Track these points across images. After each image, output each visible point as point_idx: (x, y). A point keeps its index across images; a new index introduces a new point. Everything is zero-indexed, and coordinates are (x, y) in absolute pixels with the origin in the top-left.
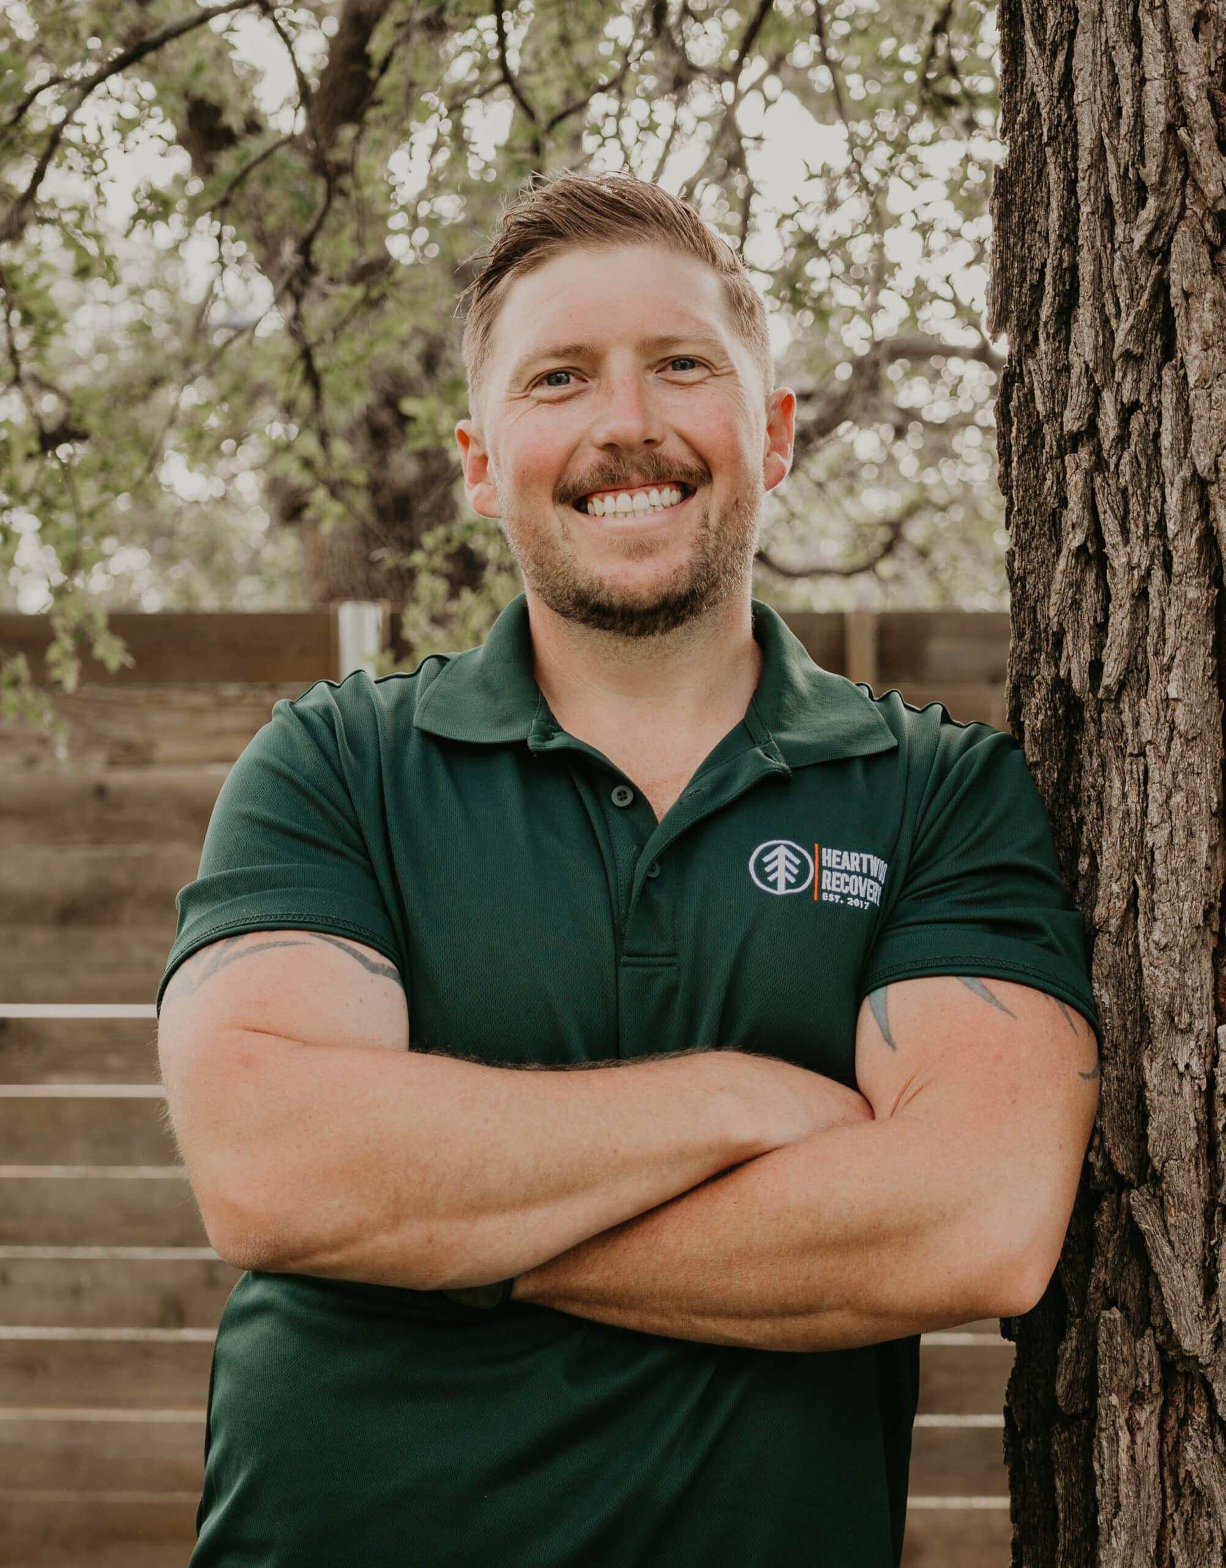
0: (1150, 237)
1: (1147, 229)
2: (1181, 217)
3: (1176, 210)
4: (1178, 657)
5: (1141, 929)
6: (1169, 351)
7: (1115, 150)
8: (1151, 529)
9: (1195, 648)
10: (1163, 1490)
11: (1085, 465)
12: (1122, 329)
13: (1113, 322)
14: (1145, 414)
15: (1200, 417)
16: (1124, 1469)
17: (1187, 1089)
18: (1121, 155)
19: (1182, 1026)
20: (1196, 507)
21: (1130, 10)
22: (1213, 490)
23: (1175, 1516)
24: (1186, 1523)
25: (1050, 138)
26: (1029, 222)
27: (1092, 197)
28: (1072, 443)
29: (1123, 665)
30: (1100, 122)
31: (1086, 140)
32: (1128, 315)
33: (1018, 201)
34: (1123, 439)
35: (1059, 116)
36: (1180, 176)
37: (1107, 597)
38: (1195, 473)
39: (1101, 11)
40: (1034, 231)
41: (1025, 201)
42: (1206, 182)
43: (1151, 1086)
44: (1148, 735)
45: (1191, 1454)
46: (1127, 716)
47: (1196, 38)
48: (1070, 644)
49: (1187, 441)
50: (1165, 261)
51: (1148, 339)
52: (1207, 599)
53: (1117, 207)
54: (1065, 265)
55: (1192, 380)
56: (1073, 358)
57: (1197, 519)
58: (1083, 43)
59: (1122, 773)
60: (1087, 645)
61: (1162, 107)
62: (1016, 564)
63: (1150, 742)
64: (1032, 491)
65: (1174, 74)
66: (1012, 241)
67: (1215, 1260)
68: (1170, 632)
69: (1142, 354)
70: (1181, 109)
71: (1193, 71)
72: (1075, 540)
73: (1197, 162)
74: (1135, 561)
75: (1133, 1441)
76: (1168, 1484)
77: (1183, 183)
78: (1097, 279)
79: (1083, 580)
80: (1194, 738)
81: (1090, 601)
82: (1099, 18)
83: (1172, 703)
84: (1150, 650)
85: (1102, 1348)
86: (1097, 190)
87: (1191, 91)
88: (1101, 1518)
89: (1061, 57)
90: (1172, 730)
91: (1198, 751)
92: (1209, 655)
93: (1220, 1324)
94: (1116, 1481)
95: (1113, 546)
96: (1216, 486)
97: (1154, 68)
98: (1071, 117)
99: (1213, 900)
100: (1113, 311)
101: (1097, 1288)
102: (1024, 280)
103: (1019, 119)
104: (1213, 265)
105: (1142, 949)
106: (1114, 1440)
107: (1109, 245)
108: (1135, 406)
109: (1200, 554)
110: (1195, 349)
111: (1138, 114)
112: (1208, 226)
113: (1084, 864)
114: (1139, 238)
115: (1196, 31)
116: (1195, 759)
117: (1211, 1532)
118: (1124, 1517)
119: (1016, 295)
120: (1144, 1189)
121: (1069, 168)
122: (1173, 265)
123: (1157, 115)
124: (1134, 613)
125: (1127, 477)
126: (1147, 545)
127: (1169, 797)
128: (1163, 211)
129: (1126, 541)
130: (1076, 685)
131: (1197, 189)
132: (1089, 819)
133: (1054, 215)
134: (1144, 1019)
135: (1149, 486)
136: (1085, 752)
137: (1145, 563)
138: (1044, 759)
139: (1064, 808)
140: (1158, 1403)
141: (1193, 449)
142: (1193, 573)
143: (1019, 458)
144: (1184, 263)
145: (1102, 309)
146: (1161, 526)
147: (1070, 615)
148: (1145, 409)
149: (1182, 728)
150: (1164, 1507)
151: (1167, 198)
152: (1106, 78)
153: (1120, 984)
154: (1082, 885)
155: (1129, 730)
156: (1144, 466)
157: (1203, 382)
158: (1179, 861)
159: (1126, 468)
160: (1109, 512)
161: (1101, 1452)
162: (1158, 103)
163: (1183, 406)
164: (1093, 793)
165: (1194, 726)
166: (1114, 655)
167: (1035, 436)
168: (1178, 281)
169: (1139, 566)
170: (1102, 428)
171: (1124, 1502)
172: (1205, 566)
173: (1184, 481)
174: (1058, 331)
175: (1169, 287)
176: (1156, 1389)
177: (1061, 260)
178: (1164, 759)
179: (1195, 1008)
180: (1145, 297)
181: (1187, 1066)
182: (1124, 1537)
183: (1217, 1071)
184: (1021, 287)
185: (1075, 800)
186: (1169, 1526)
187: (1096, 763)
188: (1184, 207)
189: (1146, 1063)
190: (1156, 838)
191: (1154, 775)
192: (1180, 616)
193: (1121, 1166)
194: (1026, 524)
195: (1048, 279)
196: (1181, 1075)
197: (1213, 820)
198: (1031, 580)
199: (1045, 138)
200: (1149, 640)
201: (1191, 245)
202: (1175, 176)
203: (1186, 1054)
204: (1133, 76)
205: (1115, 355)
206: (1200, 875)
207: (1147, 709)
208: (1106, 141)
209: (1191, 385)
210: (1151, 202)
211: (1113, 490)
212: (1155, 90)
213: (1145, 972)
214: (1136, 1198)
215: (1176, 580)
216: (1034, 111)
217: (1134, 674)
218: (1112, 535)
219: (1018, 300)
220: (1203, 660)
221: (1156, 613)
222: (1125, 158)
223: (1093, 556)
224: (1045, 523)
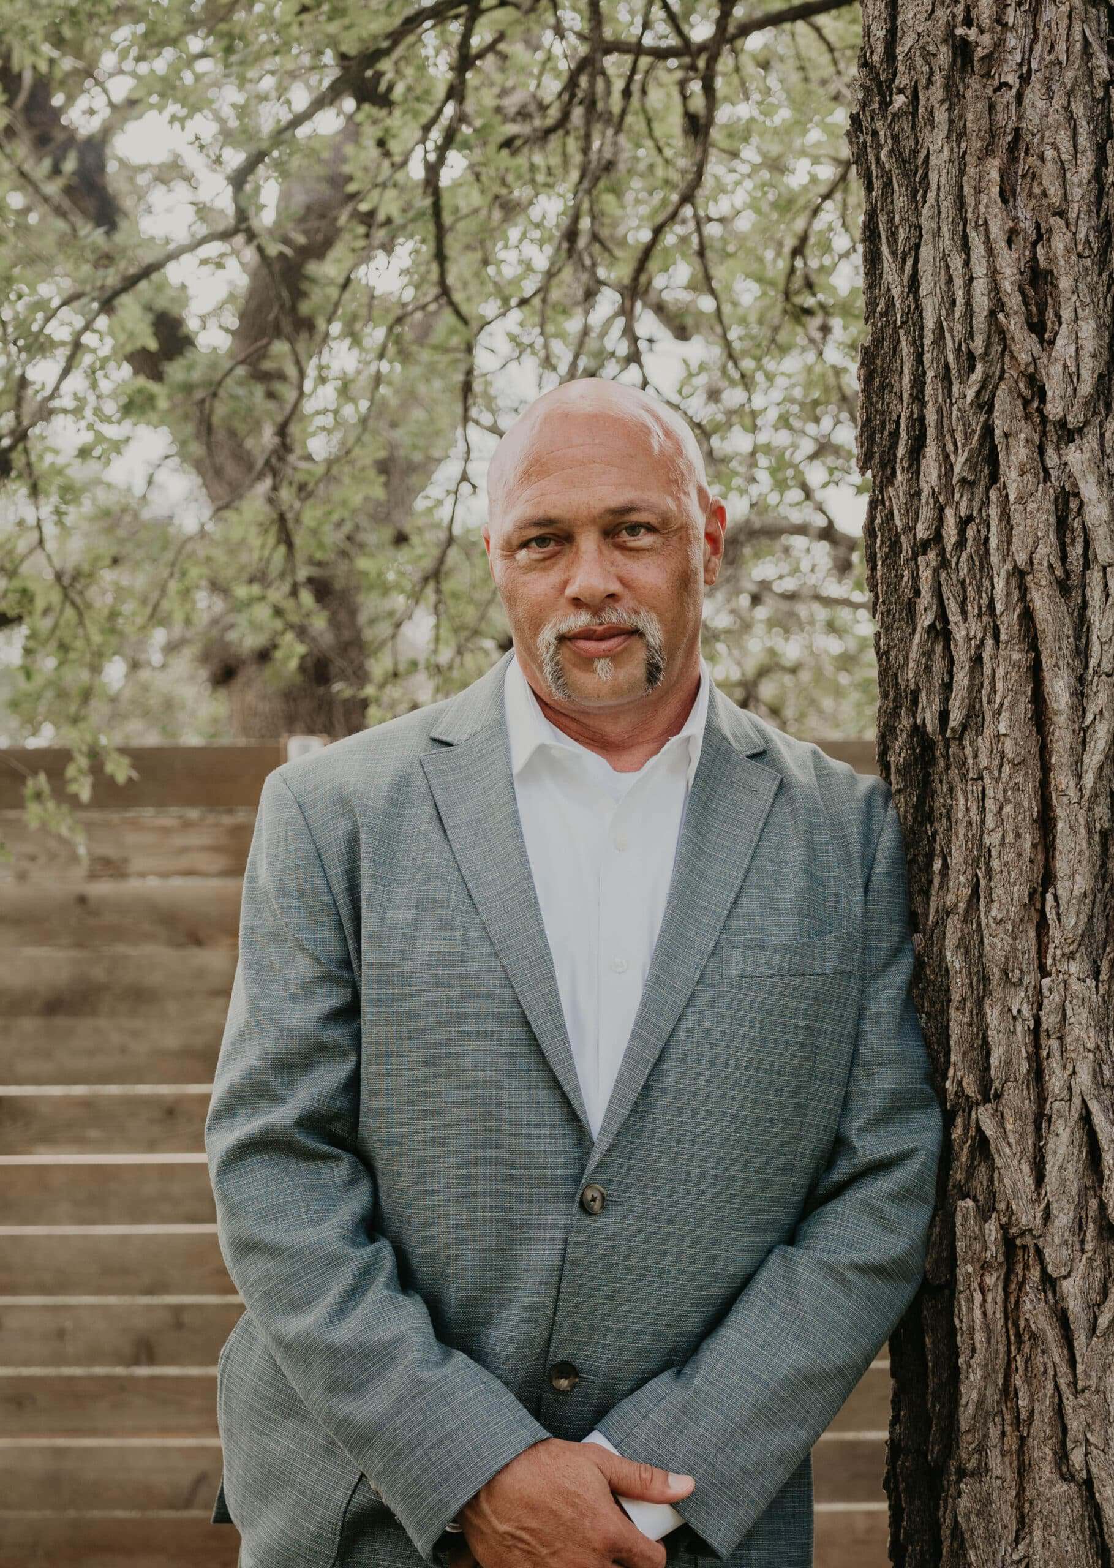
0: (978, 394)
1: (976, 387)
2: (1001, 378)
3: (998, 374)
4: (1006, 704)
5: (982, 909)
6: (994, 478)
7: (951, 330)
8: (985, 609)
9: (1018, 697)
10: (1008, 1337)
11: (933, 564)
12: (959, 463)
13: (952, 457)
14: (978, 525)
15: (1018, 525)
16: (978, 1322)
17: (1019, 1029)
18: (956, 334)
19: (1015, 980)
20: (1017, 592)
21: (961, 228)
22: (1029, 578)
23: (1019, 1357)
24: (1026, 1363)
25: (903, 323)
26: (888, 385)
27: (935, 365)
28: (924, 547)
29: (964, 712)
30: (940, 310)
31: (930, 323)
32: (963, 451)
33: (879, 370)
34: (961, 544)
35: (910, 306)
36: (1000, 349)
37: (952, 662)
38: (1015, 566)
39: (939, 228)
40: (892, 392)
41: (883, 370)
42: (1019, 352)
43: (992, 1026)
44: (984, 763)
45: (1028, 1306)
46: (968, 751)
47: (1010, 248)
48: (924, 699)
49: (1009, 543)
50: (990, 411)
51: (979, 469)
52: (1027, 660)
53: (954, 372)
54: (916, 416)
55: (1012, 497)
56: (923, 484)
57: (1018, 601)
58: (926, 252)
59: (965, 793)
60: (938, 699)
61: (986, 298)
62: (882, 642)
63: (986, 768)
64: (893, 587)
65: (994, 274)
66: (875, 400)
67: (1043, 1157)
68: (999, 685)
69: (974, 480)
70: (1000, 299)
71: (1008, 271)
72: (926, 620)
73: (1012, 338)
74: (972, 633)
75: (984, 1301)
76: (1011, 1332)
77: (1003, 353)
78: (940, 425)
79: (933, 650)
80: (1019, 764)
81: (939, 665)
82: (938, 234)
83: (1003, 738)
84: (985, 700)
85: (959, 1230)
86: (938, 360)
87: (1007, 286)
88: (961, 1360)
89: (909, 263)
90: (1002, 759)
91: (1023, 773)
92: (1030, 702)
93: (1048, 1204)
94: (972, 1330)
95: (956, 623)
96: (1031, 575)
97: (979, 269)
98: (917, 307)
99: (1036, 885)
100: (953, 449)
101: (954, 1186)
102: (884, 428)
103: (879, 309)
104: (1027, 414)
105: (983, 924)
106: (970, 1300)
107: (949, 400)
108: (970, 519)
109: (1021, 626)
110: (1014, 474)
111: (968, 304)
112: (1022, 385)
113: (937, 865)
114: (971, 394)
115: (1009, 242)
116: (1020, 779)
117: (1045, 1365)
118: (979, 1358)
119: (878, 440)
120: (988, 1106)
121: (917, 345)
122: (996, 414)
123: (982, 304)
124: (972, 672)
125: (966, 572)
126: (982, 621)
127: (1001, 809)
128: (988, 375)
129: (965, 620)
130: (929, 728)
131: (1013, 357)
132: (941, 831)
133: (907, 379)
134: (985, 979)
135: (982, 578)
136: (937, 781)
137: (980, 635)
138: (906, 787)
139: (922, 824)
140: (1003, 1270)
141: (1013, 549)
142: (1016, 640)
143: (883, 562)
144: (1004, 412)
145: (944, 447)
146: (991, 606)
147: (924, 677)
148: (978, 520)
149: (1010, 756)
150: (1009, 1352)
151: (991, 365)
152: (943, 277)
153: (967, 952)
154: (936, 881)
155: (970, 761)
156: (978, 563)
157: (1020, 499)
158: (1009, 856)
159: (964, 565)
160: (953, 598)
161: (960, 1310)
162: (983, 295)
163: (1007, 517)
164: (944, 811)
165: (1018, 754)
166: (957, 704)
167: (895, 545)
168: (1000, 425)
169: (975, 637)
170: (946, 536)
171: (978, 1346)
172: (1025, 636)
173: (1008, 572)
174: (910, 466)
175: (993, 430)
176: (1000, 1259)
177: (912, 413)
178: (997, 780)
179: (1024, 966)
180: (976, 437)
181: (1019, 1011)
182: (979, 1373)
183: (1042, 1013)
184: (883, 434)
185: (929, 818)
186: (1014, 1365)
187: (945, 789)
188: (1003, 371)
189: (988, 1010)
190: (992, 839)
191: (990, 792)
192: (1007, 673)
193: (971, 1090)
194: (889, 611)
195: (903, 426)
196: (1014, 1018)
197: (1035, 825)
198: (893, 653)
199: (899, 323)
200: (983, 692)
201: (1008, 399)
202: (997, 349)
203: (1019, 1002)
204: (964, 276)
205: (954, 481)
206: (1025, 866)
207: (983, 744)
208: (945, 324)
209: (1011, 501)
210: (979, 368)
211: (955, 582)
212: (980, 286)
213: (986, 941)
214: (983, 1113)
215: (1002, 646)
216: (890, 303)
217: (974, 718)
218: (954, 615)
219: (880, 444)
220: (1024, 706)
221: (989, 672)
222: (959, 337)
223: (941, 632)
224: (902, 610)
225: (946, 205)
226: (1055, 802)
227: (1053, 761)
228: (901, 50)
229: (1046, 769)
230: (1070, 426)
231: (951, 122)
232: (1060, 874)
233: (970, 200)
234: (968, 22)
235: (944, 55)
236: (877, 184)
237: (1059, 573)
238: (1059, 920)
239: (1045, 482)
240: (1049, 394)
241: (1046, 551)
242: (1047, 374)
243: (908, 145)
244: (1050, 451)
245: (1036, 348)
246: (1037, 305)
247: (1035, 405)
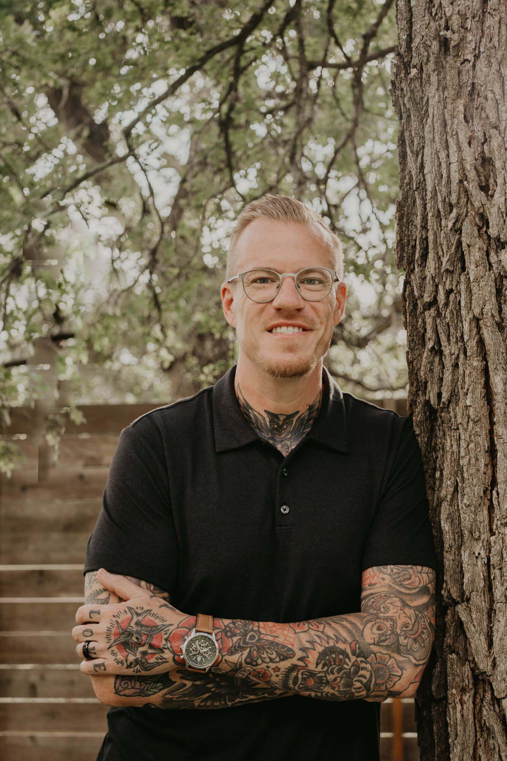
0: (454, 224)
1: (453, 221)
2: (466, 216)
3: (464, 214)
4: (470, 389)
5: (460, 499)
6: (463, 268)
7: (441, 191)
8: (459, 339)
9: (477, 385)
10: (476, 729)
11: (433, 315)
12: (445, 260)
13: (442, 258)
14: (455, 294)
15: (475, 293)
16: (459, 720)
17: (479, 563)
18: (442, 193)
19: (476, 537)
20: (475, 330)
21: (445, 137)
22: (481, 322)
23: (481, 740)
24: (485, 742)
25: (417, 188)
26: (411, 221)
27: (432, 210)
28: (428, 306)
29: (449, 393)
30: (434, 180)
31: (429, 188)
32: (447, 255)
33: (406, 213)
34: (447, 304)
35: (420, 179)
36: (465, 200)
37: (443, 367)
38: (474, 316)
39: (434, 138)
40: (412, 225)
41: (408, 213)
42: (475, 202)
43: (465, 562)
44: (459, 421)
45: (485, 713)
46: (452, 414)
47: (470, 146)
48: (430, 386)
49: (471, 303)
50: (460, 234)
51: (455, 264)
52: (481, 366)
53: (442, 213)
54: (424, 237)
55: (472, 279)
56: (427, 273)
57: (476, 334)
58: (427, 151)
59: (450, 437)
60: (436, 387)
61: (457, 173)
62: (409, 356)
63: (460, 423)
64: (415, 327)
65: (461, 161)
66: (404, 229)
67: (492, 632)
68: (467, 379)
69: (453, 270)
70: (465, 174)
71: (468, 159)
72: (430, 344)
73: (471, 194)
74: (453, 352)
75: (462, 708)
76: (477, 726)
77: (467, 203)
78: (435, 241)
79: (434, 361)
80: (477, 421)
81: (437, 368)
82: (433, 140)
83: (468, 407)
84: (460, 387)
85: (449, 670)
86: (434, 207)
87: (468, 167)
88: (450, 741)
89: (420, 156)
90: (469, 418)
91: (479, 426)
92: (483, 388)
93: (495, 658)
94: (456, 724)
95: (445, 346)
96: (482, 321)
97: (454, 158)
98: (424, 180)
99: (487, 486)
100: (442, 254)
101: (447, 646)
102: (409, 244)
103: (405, 181)
104: (479, 234)
105: (460, 507)
106: (455, 708)
107: (440, 228)
108: (451, 291)
109: (478, 347)
110: (472, 267)
111: (449, 177)
112: (477, 219)
113: (438, 474)
114: (450, 224)
115: (470, 143)
116: (478, 430)
117: (494, 745)
118: (459, 740)
119: (406, 250)
120: (463, 604)
121: (423, 199)
122: (463, 235)
123: (455, 177)
124: (453, 372)
125: (449, 319)
126: (457, 345)
127: (468, 445)
128: (459, 214)
129: (449, 344)
130: (432, 402)
131: (472, 205)
132: (439, 456)
133: (419, 218)
134: (462, 536)
135: (457, 322)
136: (437, 430)
137: (457, 352)
138: (421, 432)
139: (430, 452)
140: (472, 692)
141: (473, 306)
142: (475, 355)
143: (410, 314)
144: (467, 233)
145: (437, 253)
146: (462, 337)
147: (429, 375)
148: (455, 292)
149: (472, 417)
150: (476, 736)
151: (461, 209)
152: (436, 163)
153: (452, 521)
154: (437, 483)
155: (453, 420)
156: (455, 314)
157: (476, 280)
158: (472, 470)
159: (448, 315)
160: (443, 333)
161: (449, 713)
162: (456, 172)
163: (469, 290)
164: (441, 446)
165: (477, 416)
166: (445, 390)
167: (415, 305)
168: (465, 240)
169: (454, 354)
170: (439, 300)
171: (459, 733)
172: (480, 353)
173: (470, 319)
174: (422, 263)
175: (462, 244)
176: (471, 686)
177: (422, 235)
178: (466, 430)
179: (481, 530)
180: (454, 247)
181: (479, 554)
182: (459, 748)
183: (491, 555)
184: (408, 247)
185: (435, 450)
186: (479, 744)
187: (441, 433)
188: (467, 212)
189: (462, 553)
190: (464, 462)
191: (463, 437)
192: (470, 373)
193: (455, 595)
195: (418, 243)
196: (477, 557)
197: (486, 454)
198: (415, 362)
199: (415, 188)
200: (459, 383)
201: (470, 226)
202: (463, 200)
203: (479, 548)
204: (447, 162)
205: (442, 271)
206: (481, 475)
207: (459, 411)
208: (437, 188)
209: (471, 281)
210: (455, 211)
211: (444, 324)
212: (454, 167)
213: (462, 516)
214: (460, 608)
215: (468, 358)
216: (411, 179)
217: (454, 396)
218: (444, 343)
219: (407, 253)
220: (480, 390)
221: (462, 372)
222: (444, 194)
223: (437, 351)
224: (420, 339)
225: (437, 125)
226: (496, 442)
227: (495, 420)
228: (414, 45)
229: (492, 424)
230: (502, 240)
231: (439, 81)
232: (499, 481)
233: (449, 122)
234: (447, 28)
235: (435, 46)
236: (404, 116)
237: (497, 319)
238: (499, 505)
239: (490, 270)
240: (491, 224)
241: (490, 307)
242: (490, 213)
243: (418, 95)
244: (492, 254)
245: (484, 199)
246: (485, 176)
247: (484, 229)
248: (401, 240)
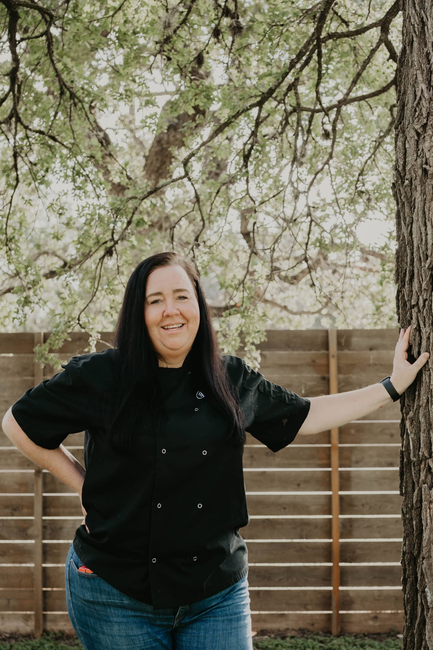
0: (429, 266)
1: (428, 264)
5: (430, 406)
7: (421, 247)
8: (430, 324)
11: (416, 311)
12: (424, 284)
13: (422, 283)
14: (428, 301)
16: (428, 517)
18: (423, 249)
21: (424, 220)
26: (403, 260)
27: (417, 257)
30: (418, 242)
31: (415, 245)
32: (425, 281)
34: (424, 306)
35: (410, 239)
37: (421, 338)
39: (418, 219)
40: (404, 262)
41: (402, 256)
44: (430, 366)
48: (414, 348)
51: (429, 286)
53: (422, 259)
56: (413, 289)
58: (414, 225)
59: (425, 374)
60: (417, 348)
63: (431, 368)
64: (405, 315)
69: (428, 289)
72: (414, 326)
78: (418, 273)
79: (416, 334)
81: (417, 339)
82: (418, 221)
84: (431, 349)
85: (423, 492)
86: (418, 255)
88: (424, 528)
89: (409, 227)
94: (427, 519)
95: (423, 328)
98: (412, 240)
100: (422, 280)
101: (422, 481)
102: (402, 272)
103: (401, 238)
106: (426, 511)
107: (421, 267)
108: (426, 299)
111: (426, 241)
113: (417, 393)
114: (427, 266)
118: (428, 526)
121: (412, 250)
123: (430, 242)
124: (427, 341)
125: (425, 314)
126: (429, 328)
129: (425, 327)
132: (418, 384)
133: (409, 259)
135: (429, 316)
143: (401, 308)
145: (419, 280)
152: (419, 233)
153: (425, 417)
154: (417, 398)
156: (428, 312)
159: (425, 312)
160: (421, 321)
161: (423, 514)
162: (430, 239)
167: (405, 304)
169: (428, 332)
170: (420, 304)
171: (428, 524)
174: (410, 283)
177: (410, 269)
180: (428, 278)
182: (429, 531)
184: (401, 274)
191: (432, 374)
193: (426, 455)
194: (403, 322)
195: (407, 273)
199: (407, 244)
204: (425, 233)
205: (422, 289)
208: (419, 246)
210: (429, 259)
211: (422, 316)
212: (430, 237)
214: (429, 461)
216: (404, 237)
218: (422, 325)
219: (401, 277)
223: (418, 330)
224: (407, 322)
225: (420, 213)
228: (407, 168)
231: (422, 190)
233: (427, 213)
234: (426, 163)
235: (420, 172)
236: (400, 204)
243: (409, 194)
248: (398, 269)
